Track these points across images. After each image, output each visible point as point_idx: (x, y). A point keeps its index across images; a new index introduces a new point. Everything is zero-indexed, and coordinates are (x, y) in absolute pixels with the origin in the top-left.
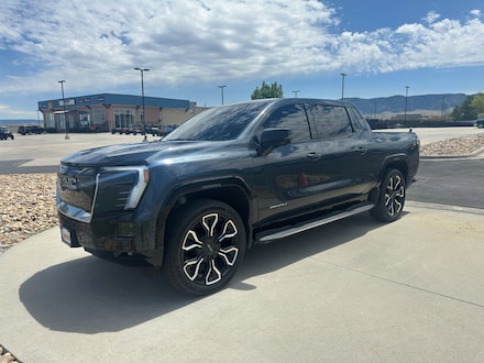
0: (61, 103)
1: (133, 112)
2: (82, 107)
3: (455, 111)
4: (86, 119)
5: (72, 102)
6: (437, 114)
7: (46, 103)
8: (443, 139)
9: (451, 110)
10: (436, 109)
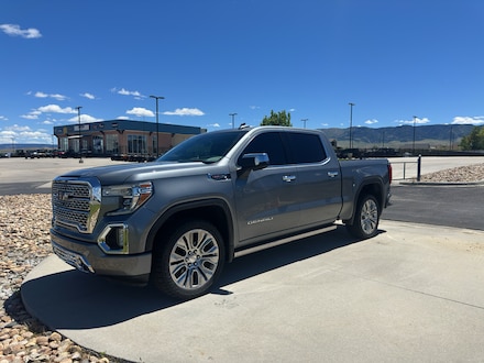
0: (77, 128)
1: (146, 139)
2: (96, 132)
3: (463, 141)
4: (99, 144)
5: (87, 127)
6: (445, 144)
7: (61, 128)
8: (452, 167)
9: (459, 140)
10: (444, 138)
